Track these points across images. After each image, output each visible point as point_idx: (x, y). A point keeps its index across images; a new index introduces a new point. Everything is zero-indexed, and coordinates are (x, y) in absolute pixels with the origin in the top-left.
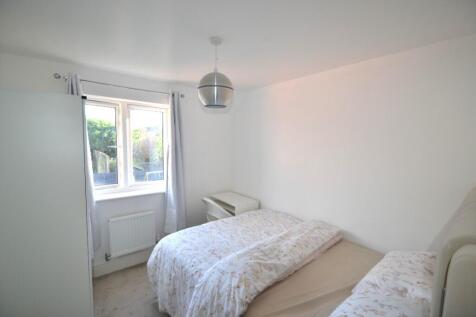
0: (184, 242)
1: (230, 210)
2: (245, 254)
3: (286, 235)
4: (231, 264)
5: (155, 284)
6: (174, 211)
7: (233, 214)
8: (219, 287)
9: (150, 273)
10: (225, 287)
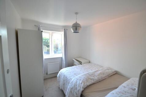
0: (67, 70)
1: (81, 63)
2: (84, 75)
3: (97, 71)
4: (80, 77)
5: (59, 82)
6: (64, 63)
7: (81, 64)
8: (76, 83)
9: (58, 79)
10: (78, 83)
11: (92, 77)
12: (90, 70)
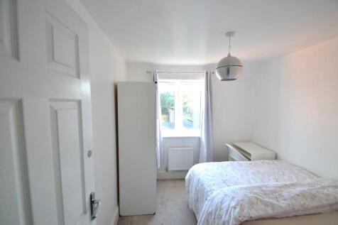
0: (207, 170)
1: (247, 156)
2: (246, 188)
4: (233, 191)
6: (205, 150)
7: (250, 160)
8: (222, 203)
10: (226, 204)
11: (270, 198)
12: (271, 178)
